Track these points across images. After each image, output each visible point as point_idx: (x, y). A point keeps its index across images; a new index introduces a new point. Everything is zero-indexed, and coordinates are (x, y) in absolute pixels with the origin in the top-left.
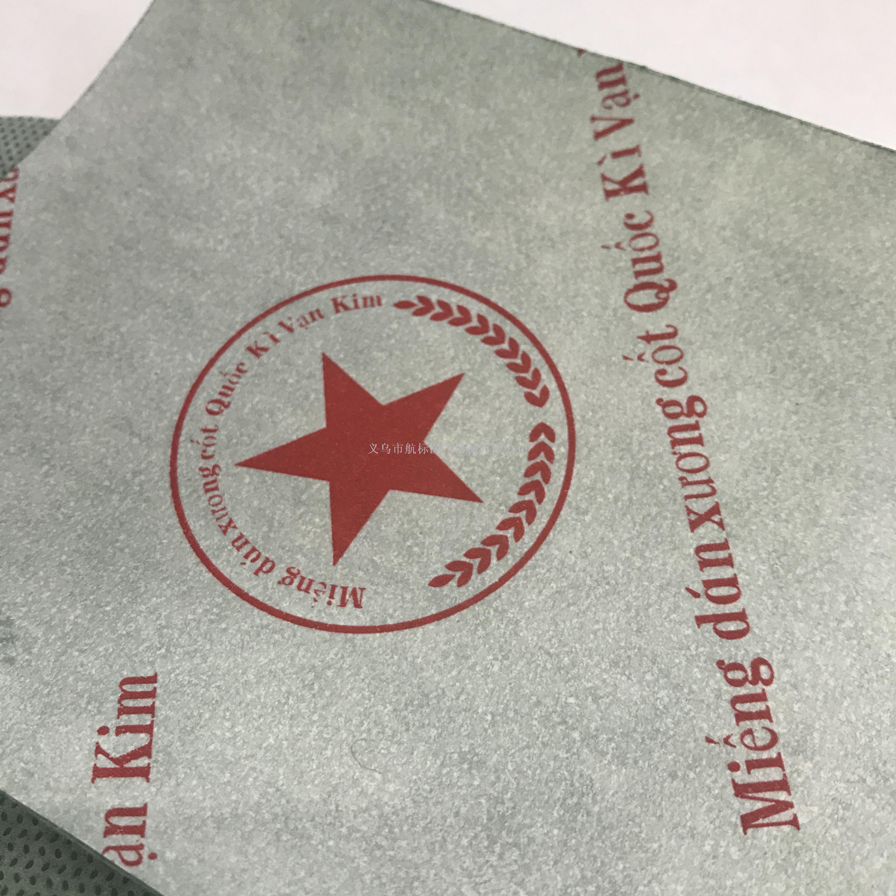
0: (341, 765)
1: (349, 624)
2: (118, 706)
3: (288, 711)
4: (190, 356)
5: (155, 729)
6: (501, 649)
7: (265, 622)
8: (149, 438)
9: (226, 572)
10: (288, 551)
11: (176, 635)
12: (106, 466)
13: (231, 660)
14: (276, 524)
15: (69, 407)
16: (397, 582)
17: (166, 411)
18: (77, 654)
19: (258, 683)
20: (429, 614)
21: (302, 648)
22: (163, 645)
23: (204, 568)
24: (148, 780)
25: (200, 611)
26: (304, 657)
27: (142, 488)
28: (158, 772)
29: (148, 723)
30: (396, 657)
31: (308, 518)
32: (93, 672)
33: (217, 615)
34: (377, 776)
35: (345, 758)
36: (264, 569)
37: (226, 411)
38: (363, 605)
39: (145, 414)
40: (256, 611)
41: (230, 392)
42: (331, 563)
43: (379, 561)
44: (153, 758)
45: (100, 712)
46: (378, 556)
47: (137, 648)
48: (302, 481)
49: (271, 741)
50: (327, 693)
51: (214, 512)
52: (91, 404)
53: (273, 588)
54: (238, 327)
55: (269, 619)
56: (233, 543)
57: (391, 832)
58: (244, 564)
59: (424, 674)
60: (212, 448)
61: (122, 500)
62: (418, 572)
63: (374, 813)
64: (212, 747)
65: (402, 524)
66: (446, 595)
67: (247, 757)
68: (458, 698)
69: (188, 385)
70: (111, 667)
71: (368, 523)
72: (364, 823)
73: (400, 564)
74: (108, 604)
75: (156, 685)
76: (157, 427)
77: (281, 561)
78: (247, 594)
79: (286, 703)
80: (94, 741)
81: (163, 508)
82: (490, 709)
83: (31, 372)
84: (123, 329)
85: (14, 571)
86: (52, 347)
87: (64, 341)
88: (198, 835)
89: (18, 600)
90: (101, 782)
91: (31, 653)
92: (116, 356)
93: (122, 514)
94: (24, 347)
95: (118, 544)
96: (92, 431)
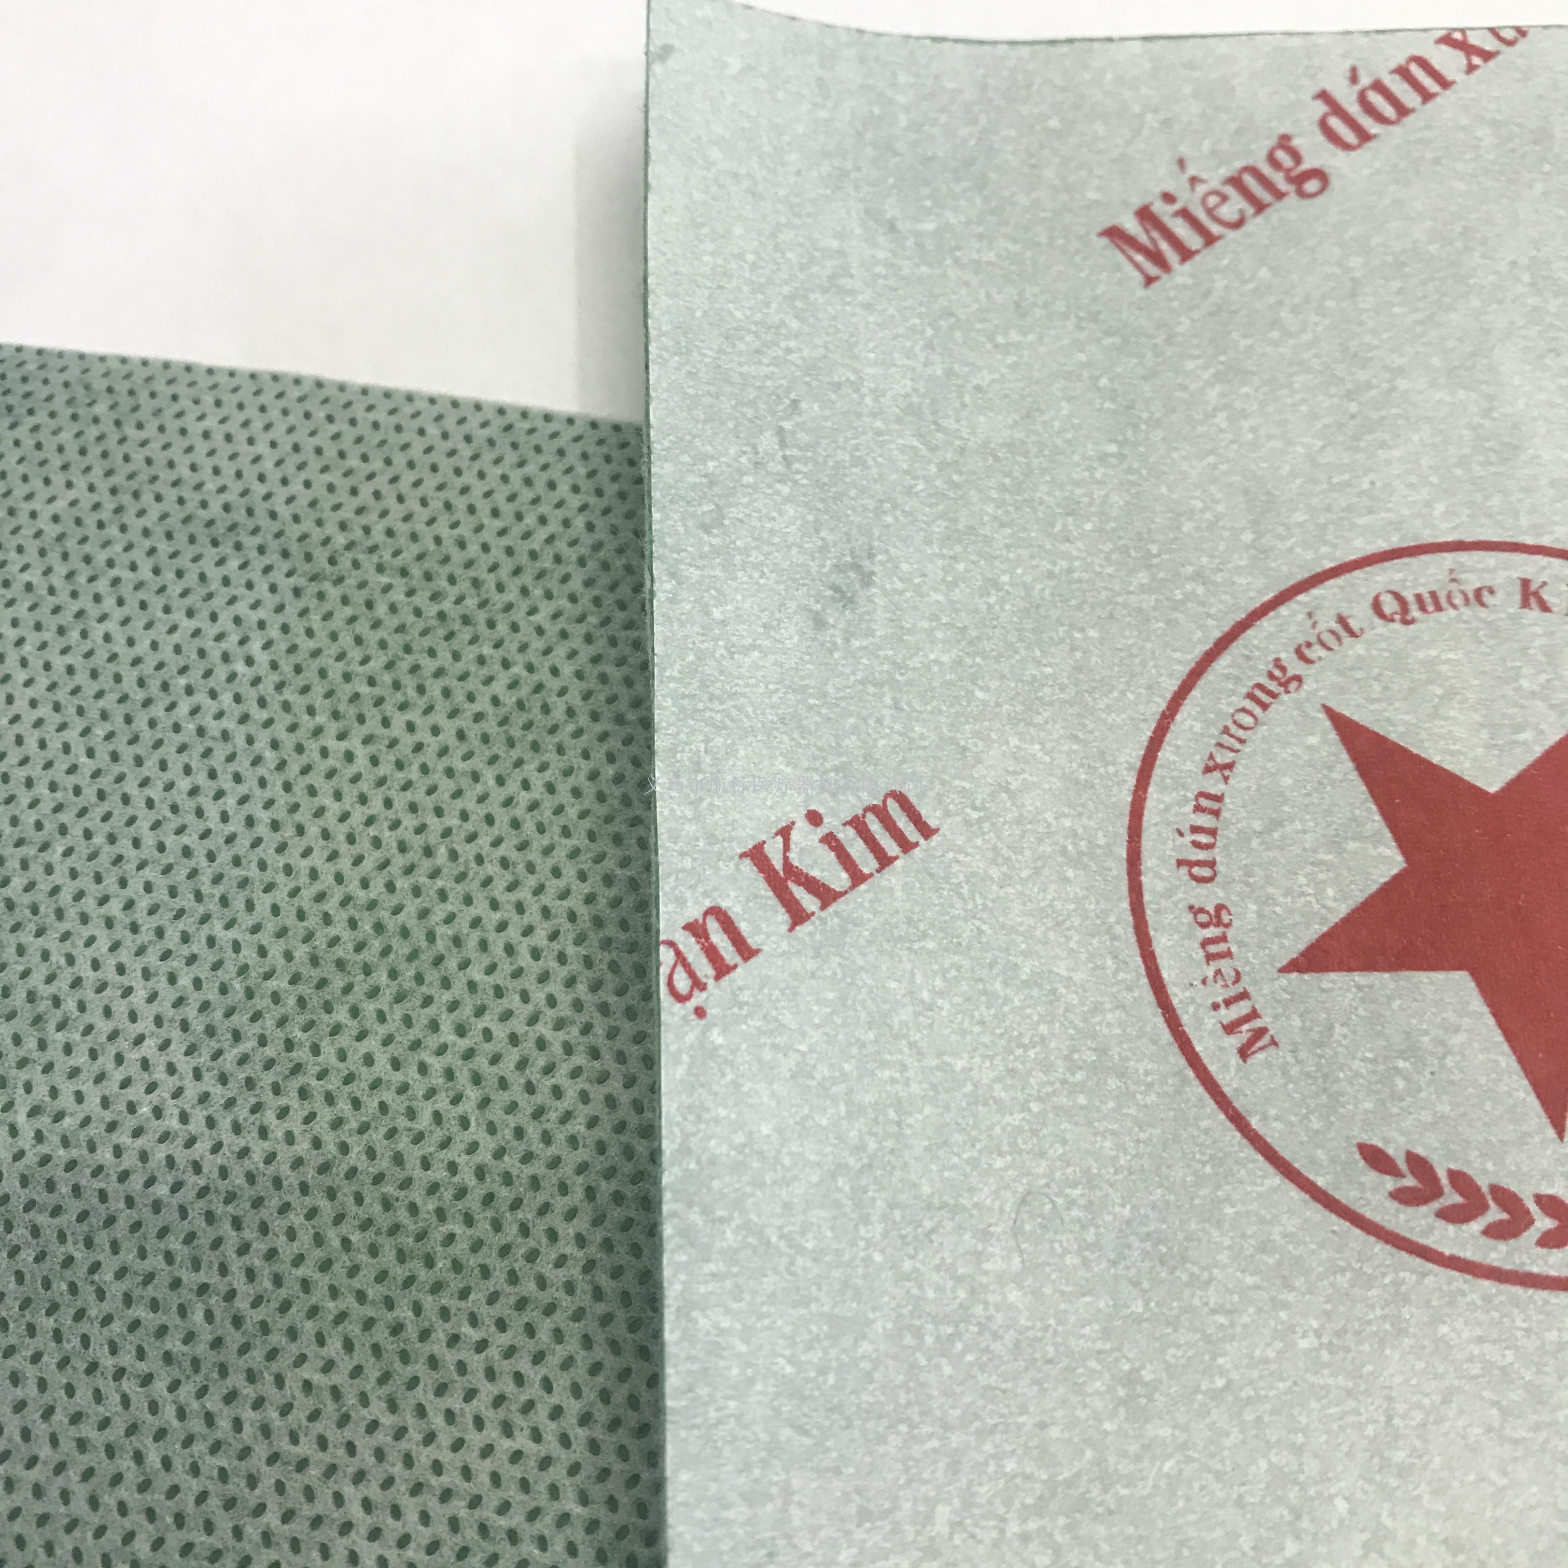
0: (995, 1194)
1: (1206, 1061)
2: (860, 812)
3: (1017, 1059)
4: (1440, 508)
5: (863, 887)
7: (1118, 930)
8: (1266, 551)
9: (1150, 817)
10: (1248, 884)
11: (1009, 816)
12: (1178, 528)
13: (1031, 921)
14: (1276, 835)
15: (1226, 407)
16: (1325, 1090)
17: (1326, 543)
18: (888, 700)
19: (1026, 984)
20: (1312, 1177)
21: (1119, 1014)
22: (983, 808)
23: (1131, 781)
24: (791, 929)
25: (1067, 823)
26: (1109, 1025)
27: (1183, 602)
28: (811, 934)
29: (866, 871)
30: (1208, 1169)
31: (1321, 876)
32: (882, 742)
33: (1080, 854)
34: (1016, 1261)
35: (1008, 1194)
36: (1196, 870)
37: (1397, 626)
38: (1250, 1061)
39: (1300, 517)
40: (1125, 905)
41: (1430, 608)
42: (1279, 965)
43: (1336, 1037)
44: (823, 914)
45: (834, 795)
46: (1345, 1030)
47: (955, 777)
48: (1375, 821)
49: (959, 1064)
50: (1082, 1100)
51: (1226, 731)
52: (1254, 430)
53: (1176, 904)
54: (1546, 541)
55: (1127, 932)
56: (1202, 794)
57: (951, 1338)
58: (1181, 834)
59: (1215, 1233)
60: (1322, 653)
61: (1145, 589)
62: (1366, 1112)
63: (961, 1294)
64: (893, 985)
65: (1426, 1032)
66: (1362, 1185)
67: (912, 1045)
68: (1214, 1312)
69: (1396, 541)
70: (904, 761)
71: (1386, 975)
72: (938, 1288)
73: (1357, 1074)
74: (985, 689)
75: (922, 841)
76: (1291, 550)
77: (1226, 886)
78: (1139, 874)
79: (1026, 1048)
80: (793, 816)
81: (1177, 655)
82: (1235, 1376)
83: (1234, 313)
84: (1402, 384)
85: (939, 528)
86: (1295, 310)
87: (1317, 319)
88: (767, 1055)
89: (905, 567)
90: (748, 867)
91: (848, 640)
92: (1353, 407)
93: (1125, 605)
94: (1264, 273)
95: (1078, 635)
96: (1215, 466)
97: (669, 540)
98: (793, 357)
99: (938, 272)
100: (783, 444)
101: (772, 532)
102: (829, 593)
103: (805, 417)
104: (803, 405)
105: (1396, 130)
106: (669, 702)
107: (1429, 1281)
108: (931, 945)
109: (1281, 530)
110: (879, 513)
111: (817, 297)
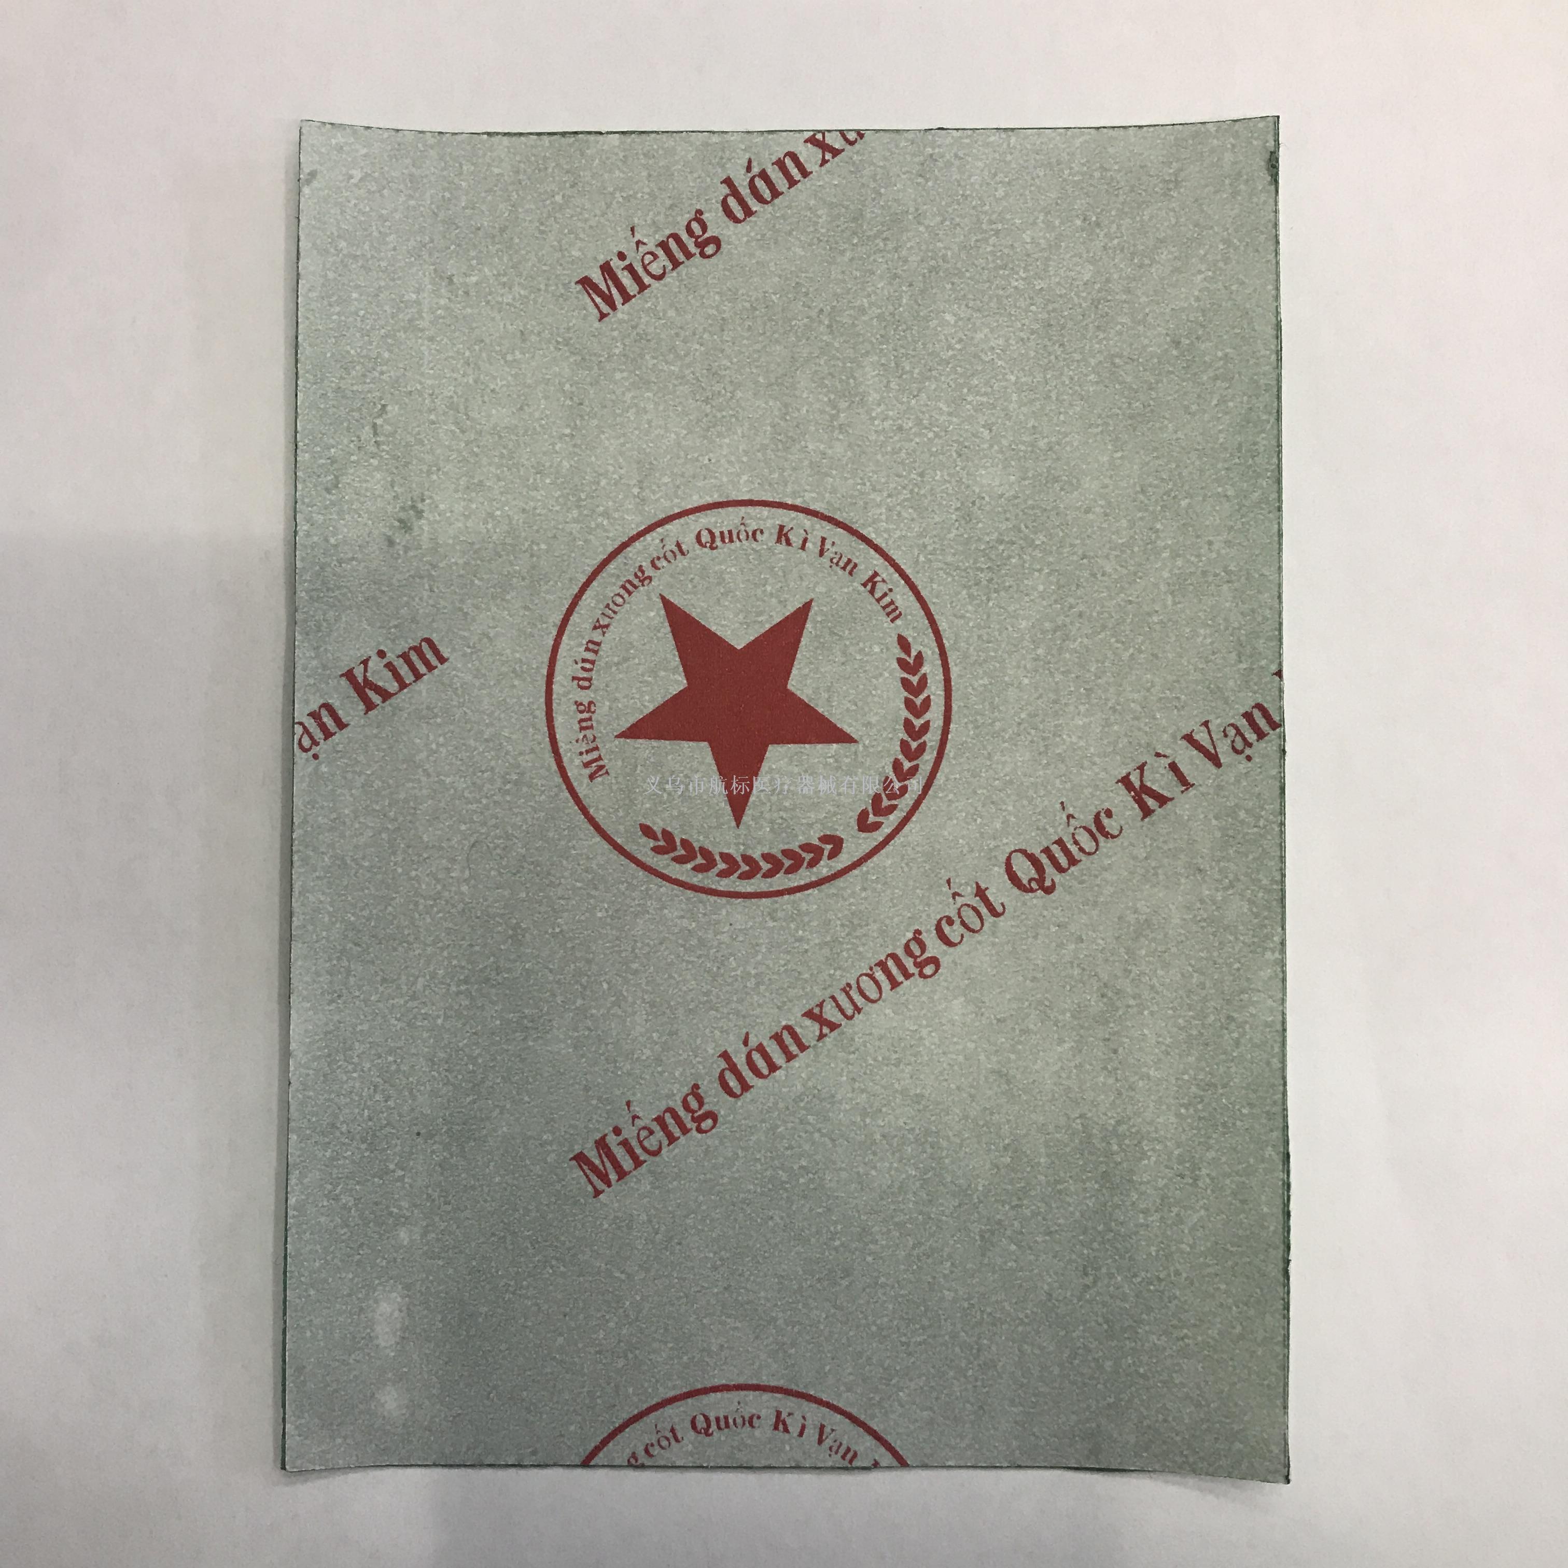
0: (459, 842)
3: (477, 778)
4: (745, 478)
6: (617, 911)
7: (537, 713)
8: (644, 500)
11: (487, 652)
12: (598, 483)
13: (493, 708)
15: (635, 405)
17: (677, 497)
18: (427, 587)
19: (487, 740)
21: (532, 756)
22: (474, 647)
23: (555, 633)
25: (518, 655)
26: (527, 761)
27: (595, 529)
28: (377, 716)
30: (566, 832)
32: (421, 611)
33: (523, 672)
34: (467, 872)
35: (465, 842)
39: (666, 480)
40: (543, 700)
45: (393, 641)
47: (460, 629)
49: (448, 780)
50: (508, 798)
52: (649, 422)
54: (798, 502)
55: (541, 714)
57: (432, 906)
59: (565, 862)
61: (576, 521)
63: (439, 887)
64: (417, 741)
67: (425, 771)
68: (560, 898)
69: (716, 498)
70: (433, 621)
72: (428, 884)
74: (481, 579)
76: (657, 500)
79: (483, 772)
80: (370, 653)
81: (587, 561)
82: (565, 927)
83: (648, 341)
84: (739, 394)
85: (463, 482)
86: (685, 341)
87: (698, 347)
88: (350, 776)
89: (442, 507)
90: (344, 682)
91: (406, 552)
92: (708, 409)
93: (563, 530)
94: (671, 313)
95: (535, 548)
96: (623, 445)
97: (306, 500)
98: (384, 377)
99: (476, 311)
100: (376, 434)
101: (367, 490)
102: (397, 524)
103: (390, 415)
104: (389, 408)
105: (769, 208)
106: (303, 594)
107: (663, 890)
108: (439, 720)
109: (654, 487)
110: (429, 473)
111: (401, 335)
